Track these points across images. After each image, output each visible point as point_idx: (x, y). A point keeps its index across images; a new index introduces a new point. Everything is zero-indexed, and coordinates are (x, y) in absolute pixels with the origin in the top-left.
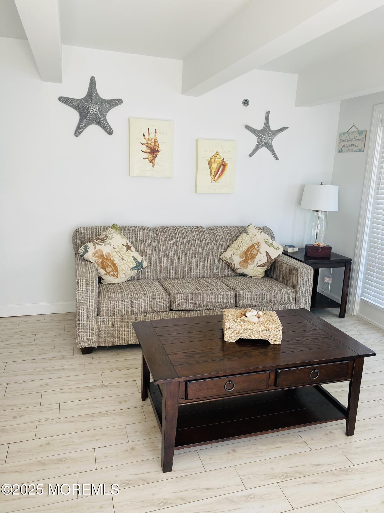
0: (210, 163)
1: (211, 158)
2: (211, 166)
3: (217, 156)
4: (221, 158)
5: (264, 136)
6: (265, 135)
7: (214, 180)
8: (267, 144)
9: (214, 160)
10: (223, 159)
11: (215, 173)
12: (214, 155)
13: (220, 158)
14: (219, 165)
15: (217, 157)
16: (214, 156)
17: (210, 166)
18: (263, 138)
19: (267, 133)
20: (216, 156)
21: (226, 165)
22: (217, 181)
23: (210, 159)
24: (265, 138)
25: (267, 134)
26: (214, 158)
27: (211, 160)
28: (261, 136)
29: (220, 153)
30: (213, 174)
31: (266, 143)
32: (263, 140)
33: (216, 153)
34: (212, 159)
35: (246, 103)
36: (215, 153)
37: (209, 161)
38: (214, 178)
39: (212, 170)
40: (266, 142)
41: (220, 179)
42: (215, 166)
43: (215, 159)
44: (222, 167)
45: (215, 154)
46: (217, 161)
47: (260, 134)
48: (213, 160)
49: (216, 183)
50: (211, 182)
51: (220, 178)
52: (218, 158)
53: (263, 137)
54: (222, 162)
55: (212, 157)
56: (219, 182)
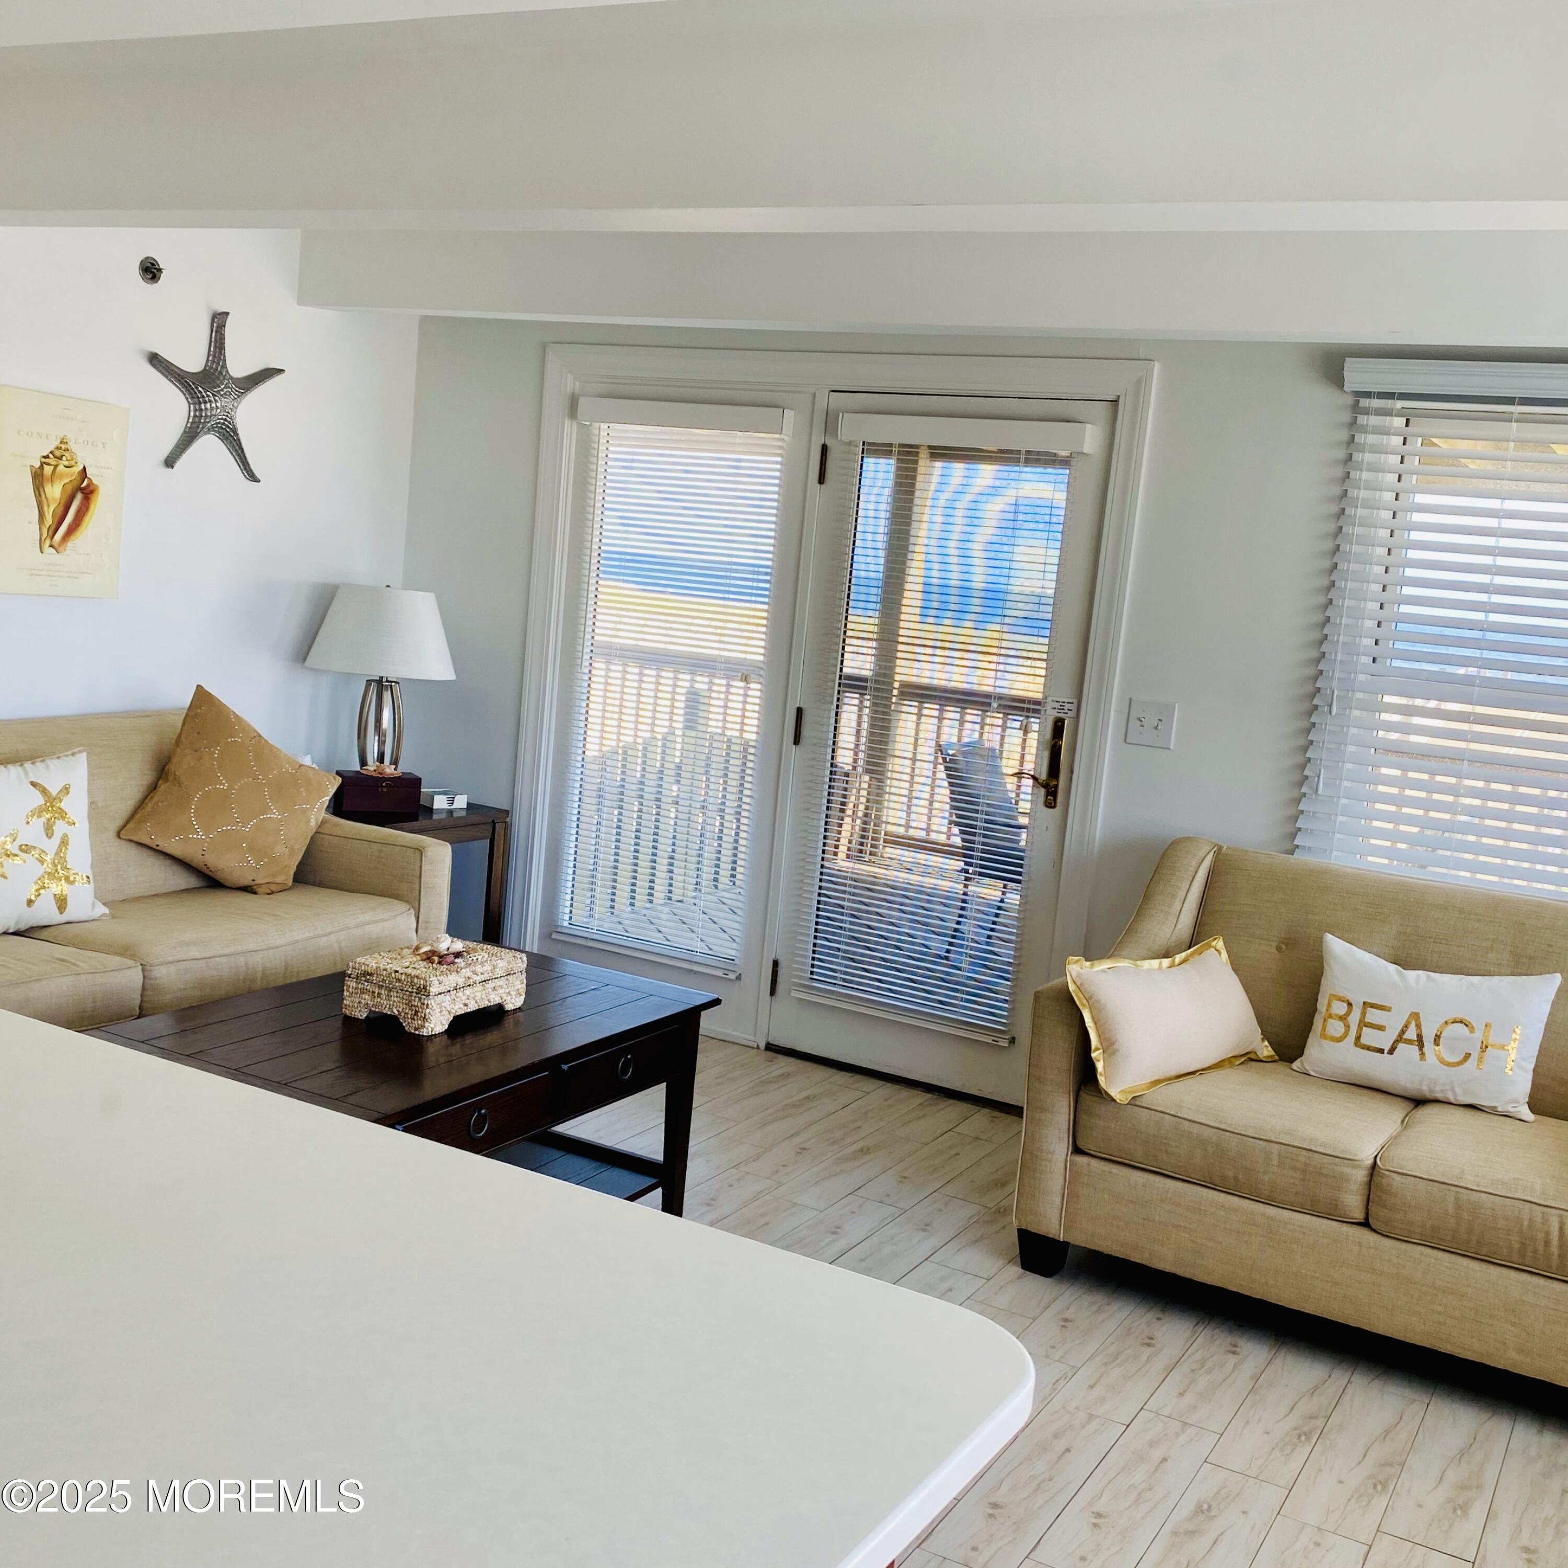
0: (38, 478)
1: (43, 460)
2: (41, 490)
3: (62, 456)
4: (76, 463)
5: (214, 395)
6: (218, 392)
7: (51, 546)
8: (224, 424)
9: (52, 467)
10: (84, 468)
11: (56, 521)
12: (51, 452)
13: (72, 463)
14: (69, 488)
15: (64, 458)
16: (51, 456)
17: (37, 493)
18: (210, 401)
19: (226, 387)
20: (58, 453)
21: (92, 492)
22: (60, 549)
23: (37, 465)
24: (219, 405)
25: (222, 390)
26: (52, 461)
27: (41, 467)
28: (203, 397)
29: (71, 445)
30: (49, 520)
31: (222, 421)
32: (212, 408)
33: (61, 442)
34: (44, 465)
35: (151, 271)
36: (57, 443)
37: (36, 472)
38: (52, 538)
39: (45, 508)
40: (222, 419)
41: (70, 544)
42: (55, 492)
43: (56, 466)
44: (79, 497)
45: (58, 448)
46: (62, 476)
47: (200, 389)
48: (48, 470)
49: (58, 556)
50: (42, 552)
51: (72, 537)
52: (66, 463)
53: (212, 399)
54: (79, 479)
55: (46, 457)
56: (66, 552)
